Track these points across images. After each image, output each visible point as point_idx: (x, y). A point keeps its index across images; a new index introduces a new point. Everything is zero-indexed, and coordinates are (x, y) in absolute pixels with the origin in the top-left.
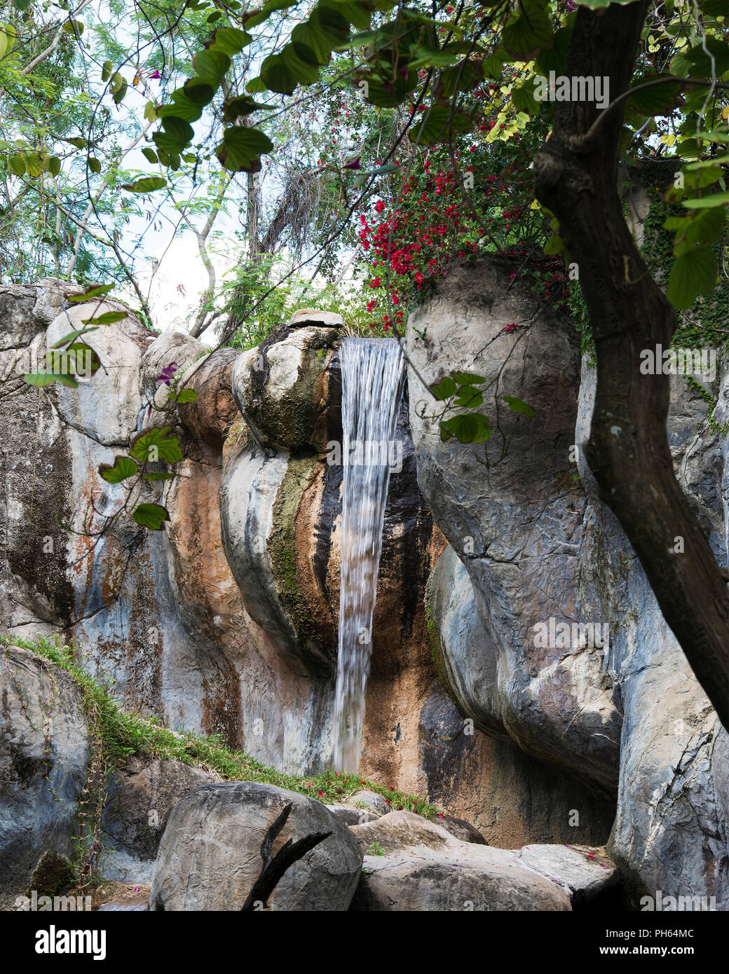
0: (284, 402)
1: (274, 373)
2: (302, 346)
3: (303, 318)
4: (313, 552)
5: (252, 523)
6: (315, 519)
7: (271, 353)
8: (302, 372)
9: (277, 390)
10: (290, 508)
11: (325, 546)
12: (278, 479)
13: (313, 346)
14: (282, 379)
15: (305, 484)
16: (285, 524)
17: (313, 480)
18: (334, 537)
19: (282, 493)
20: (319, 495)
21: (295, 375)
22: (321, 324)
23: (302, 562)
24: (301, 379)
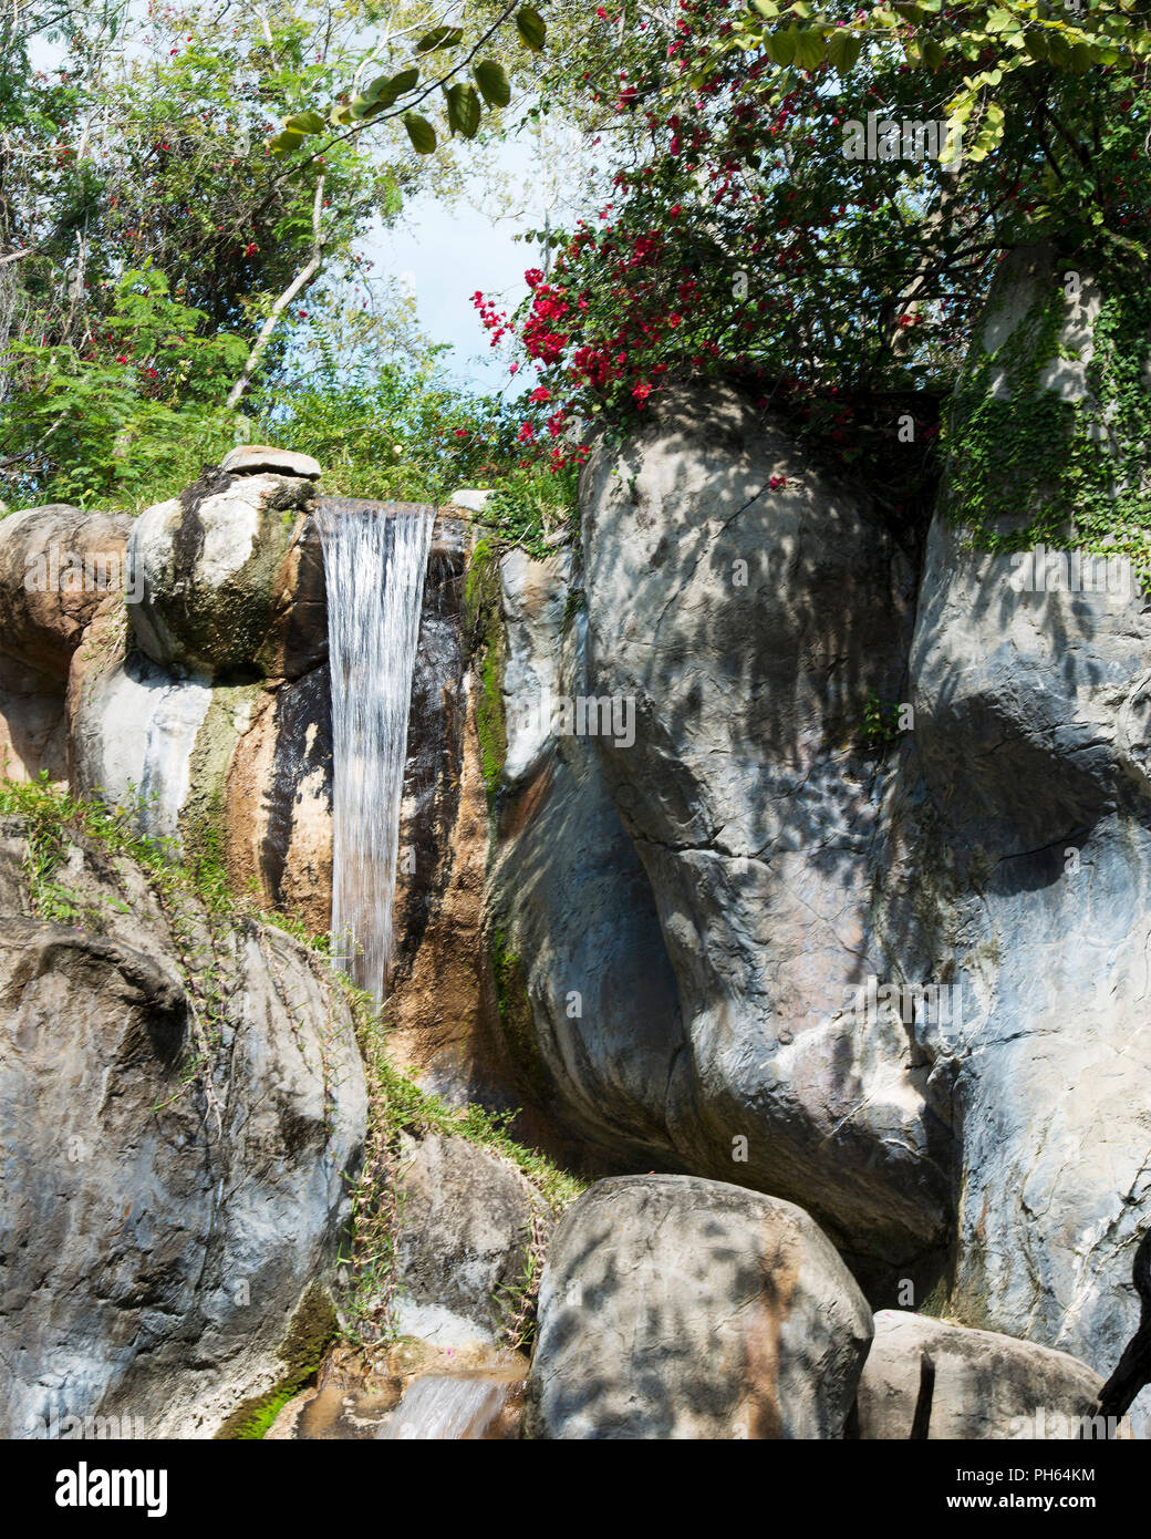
0: (226, 590)
1: (212, 543)
2: (258, 503)
3: (257, 460)
4: (260, 834)
5: (153, 780)
6: (264, 782)
7: (208, 508)
8: (259, 545)
9: (214, 570)
10: (218, 762)
11: (282, 824)
12: (198, 715)
13: (277, 504)
14: (225, 553)
15: (242, 724)
16: (209, 787)
17: (256, 720)
18: (298, 812)
19: (204, 734)
20: (269, 745)
21: (246, 550)
22: (288, 472)
23: (237, 850)
24: (256, 556)
